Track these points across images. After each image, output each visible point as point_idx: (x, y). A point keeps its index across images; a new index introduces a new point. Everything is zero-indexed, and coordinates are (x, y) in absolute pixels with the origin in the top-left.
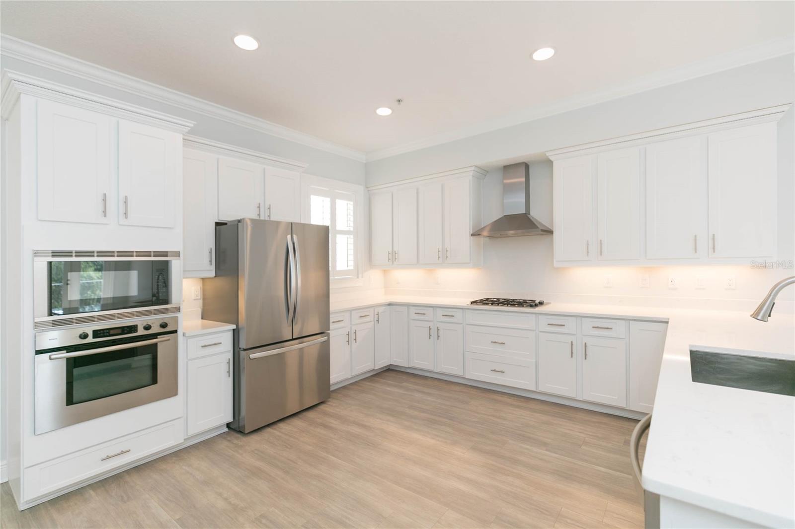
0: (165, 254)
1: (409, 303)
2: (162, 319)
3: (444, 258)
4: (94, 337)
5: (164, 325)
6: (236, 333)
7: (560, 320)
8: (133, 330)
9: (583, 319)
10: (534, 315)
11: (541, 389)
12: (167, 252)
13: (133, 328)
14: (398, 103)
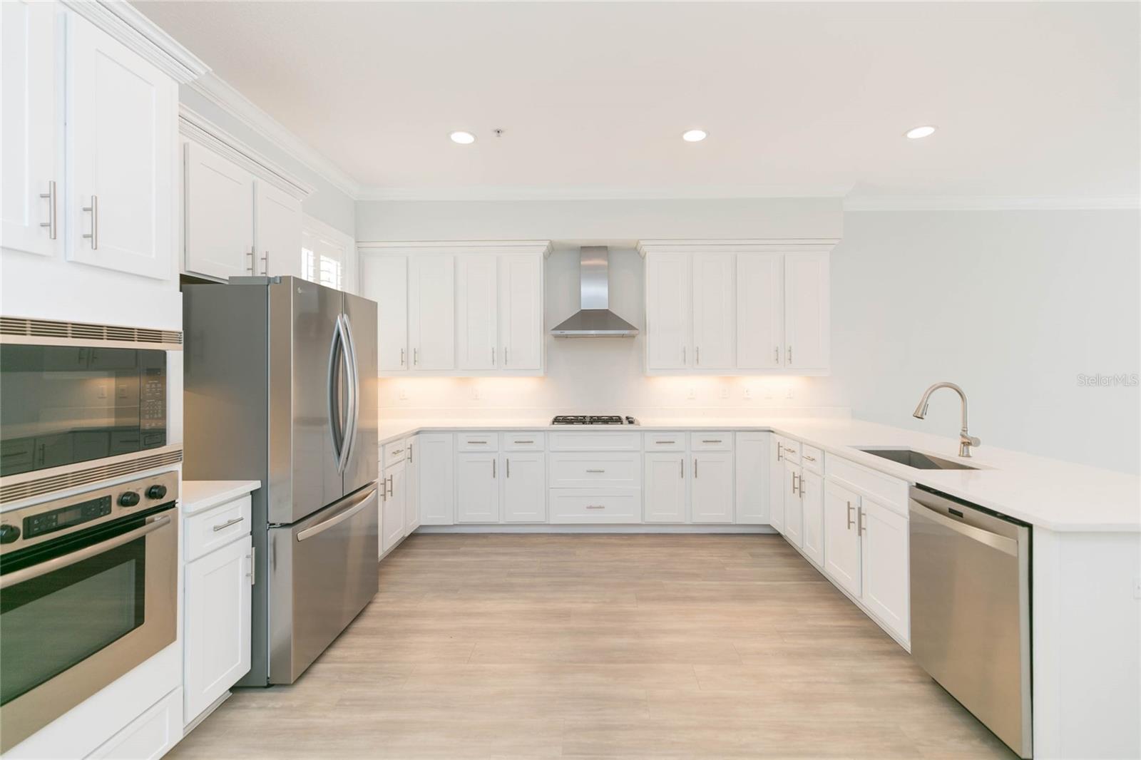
1: (456, 428)
2: (153, 478)
3: (501, 362)
5: (157, 492)
6: (257, 497)
7: (666, 436)
8: (101, 510)
9: (693, 433)
10: (639, 433)
11: (649, 519)
13: (102, 505)
14: (496, 134)
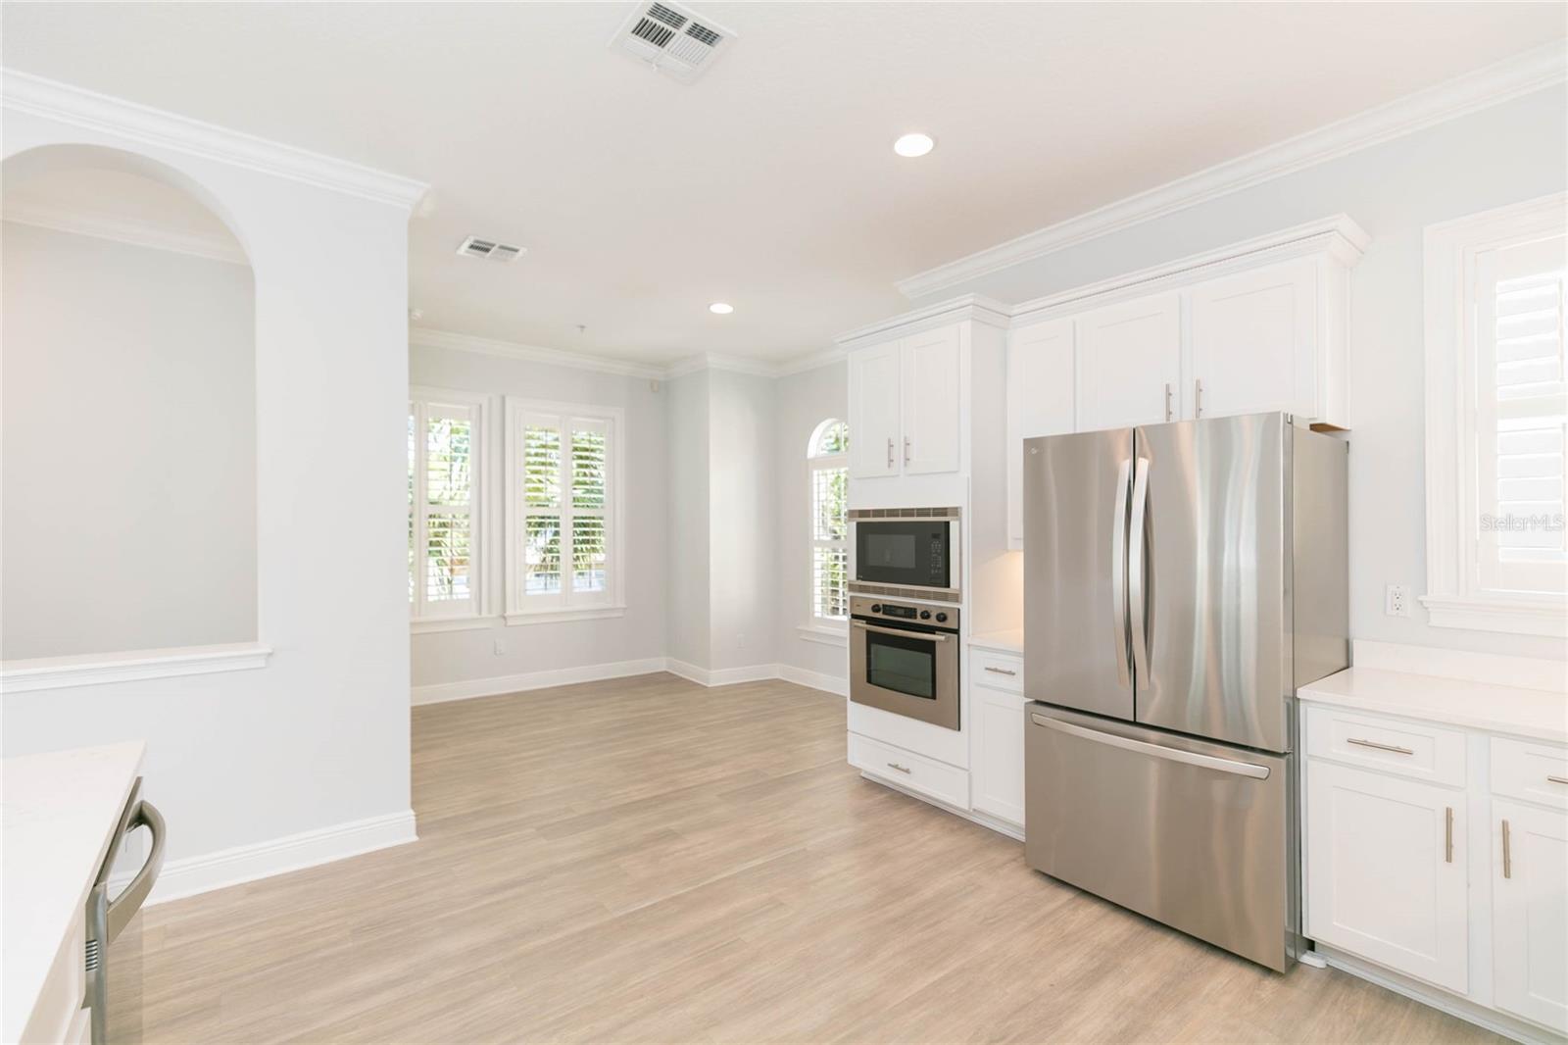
0: (943, 512)
2: (941, 607)
4: (884, 613)
5: (942, 617)
12: (946, 509)
13: (911, 612)
